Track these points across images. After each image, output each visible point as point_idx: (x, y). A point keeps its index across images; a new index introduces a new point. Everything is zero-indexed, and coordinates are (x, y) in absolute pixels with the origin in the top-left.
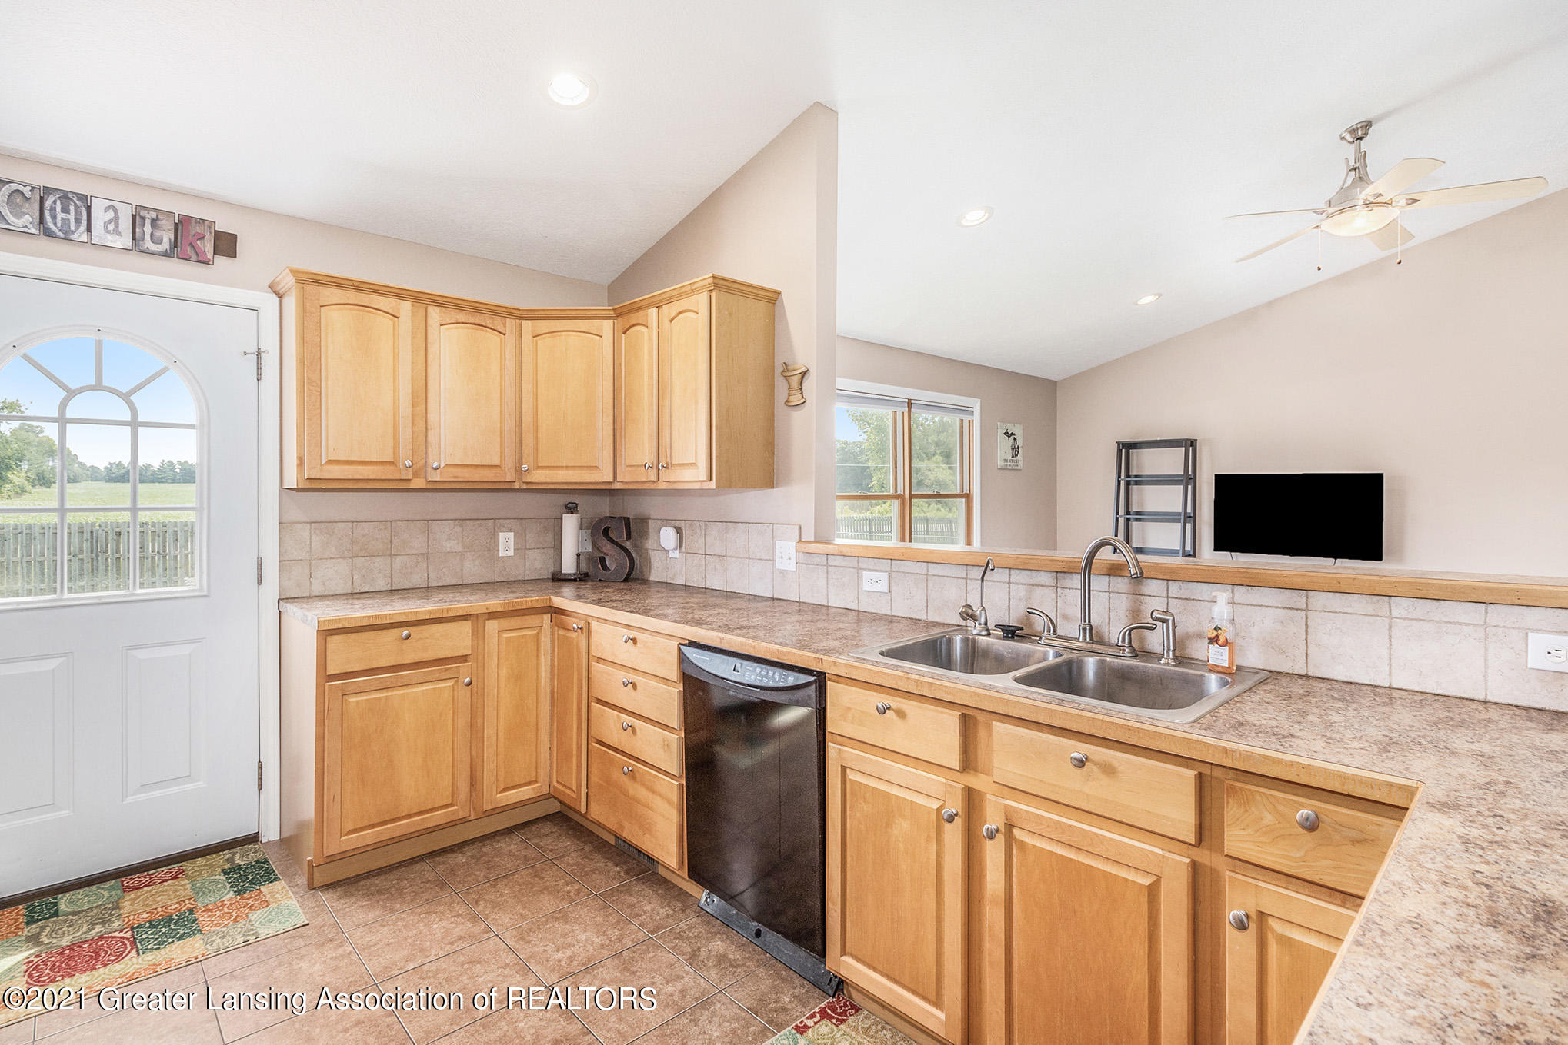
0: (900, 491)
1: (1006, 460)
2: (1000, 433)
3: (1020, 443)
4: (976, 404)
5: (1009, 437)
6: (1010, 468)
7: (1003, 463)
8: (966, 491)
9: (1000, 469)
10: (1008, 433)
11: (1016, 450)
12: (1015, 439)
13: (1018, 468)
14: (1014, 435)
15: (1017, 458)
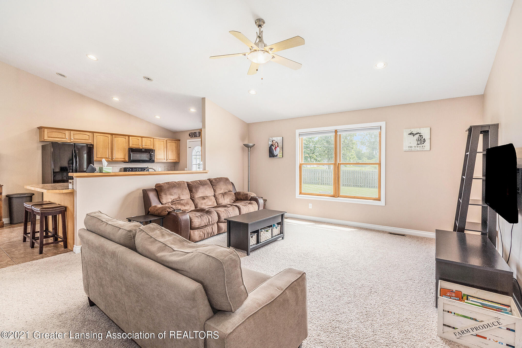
1: (411, 147)
2: (405, 134)
3: (427, 137)
4: (383, 124)
5: (414, 135)
6: (416, 150)
7: (408, 148)
8: (380, 162)
9: (405, 151)
10: (413, 133)
11: (421, 140)
12: (420, 136)
13: (424, 150)
14: (420, 133)
15: (423, 145)
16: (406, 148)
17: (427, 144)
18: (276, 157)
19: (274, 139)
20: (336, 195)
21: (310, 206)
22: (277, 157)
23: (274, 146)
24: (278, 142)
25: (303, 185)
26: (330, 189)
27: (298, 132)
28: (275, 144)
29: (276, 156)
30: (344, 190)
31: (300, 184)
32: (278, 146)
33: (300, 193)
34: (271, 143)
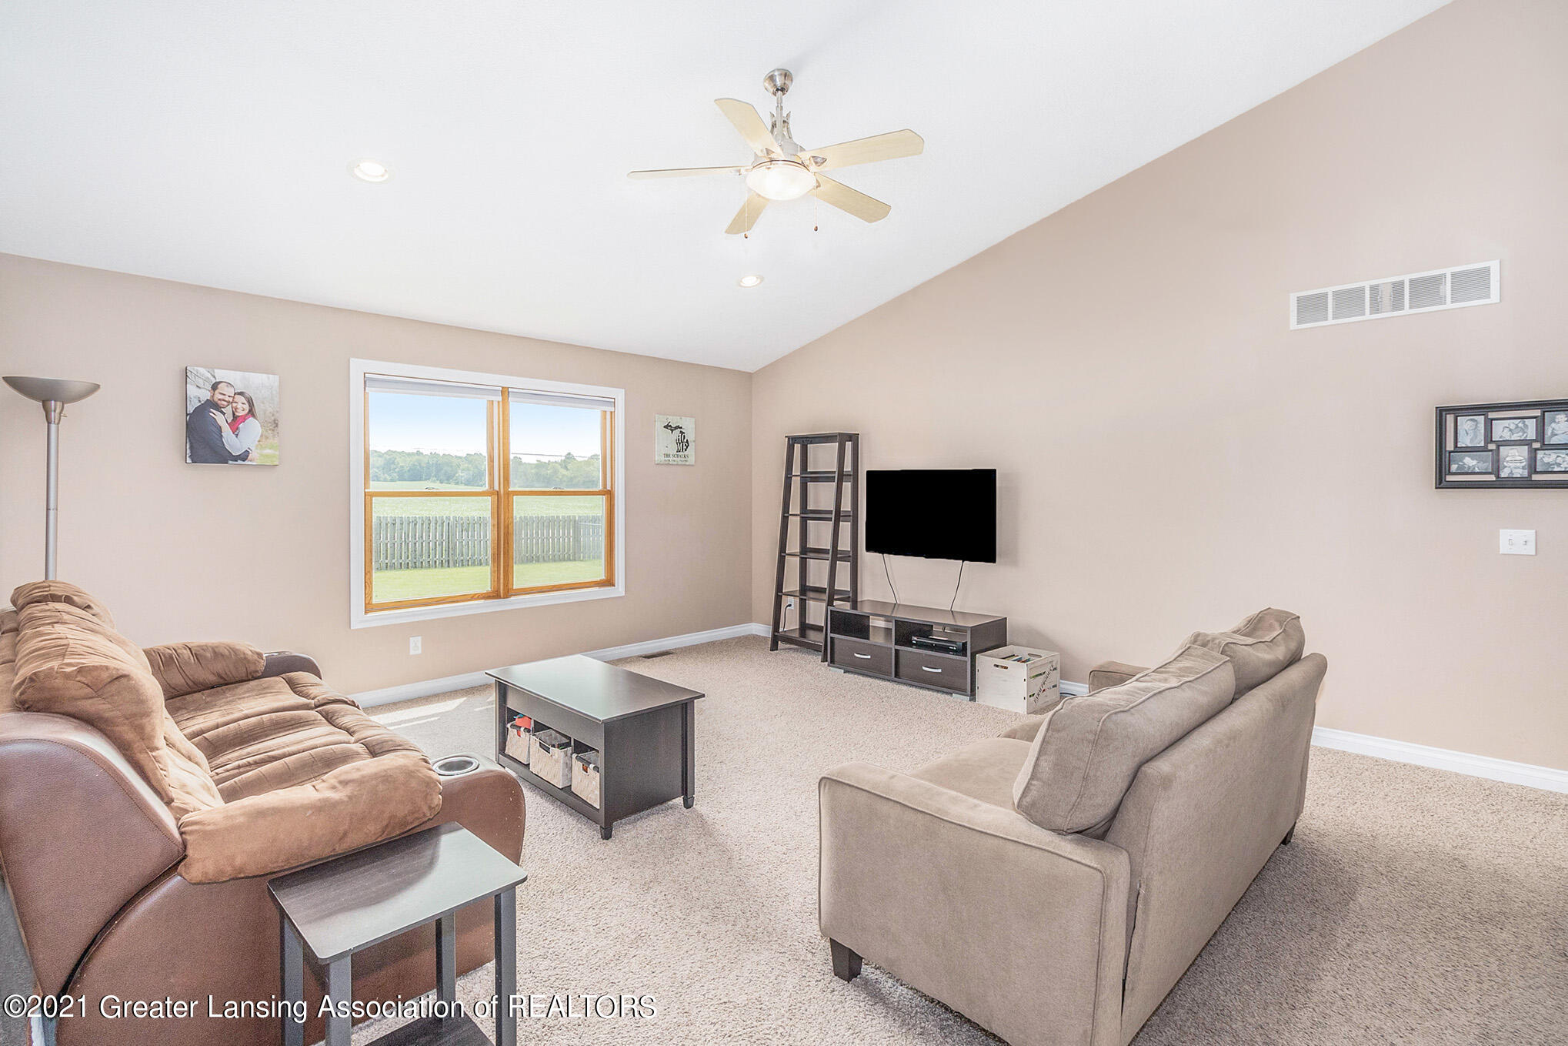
0: (496, 488)
1: (668, 456)
2: (659, 426)
3: (690, 436)
4: (619, 395)
5: (672, 431)
6: (675, 463)
7: (663, 458)
8: (609, 488)
9: (658, 464)
10: (670, 426)
11: (683, 444)
12: (682, 433)
13: (687, 463)
14: (681, 428)
15: (686, 453)
16: (659, 458)
17: (690, 451)
18: (239, 462)
19: (221, 375)
20: (502, 590)
21: (416, 645)
22: (246, 462)
23: (228, 410)
24: (250, 393)
25: (376, 576)
26: (480, 578)
27: (358, 367)
28: (231, 400)
29: (236, 458)
30: (523, 575)
31: (368, 573)
32: (251, 412)
33: (369, 608)
34: (205, 395)
